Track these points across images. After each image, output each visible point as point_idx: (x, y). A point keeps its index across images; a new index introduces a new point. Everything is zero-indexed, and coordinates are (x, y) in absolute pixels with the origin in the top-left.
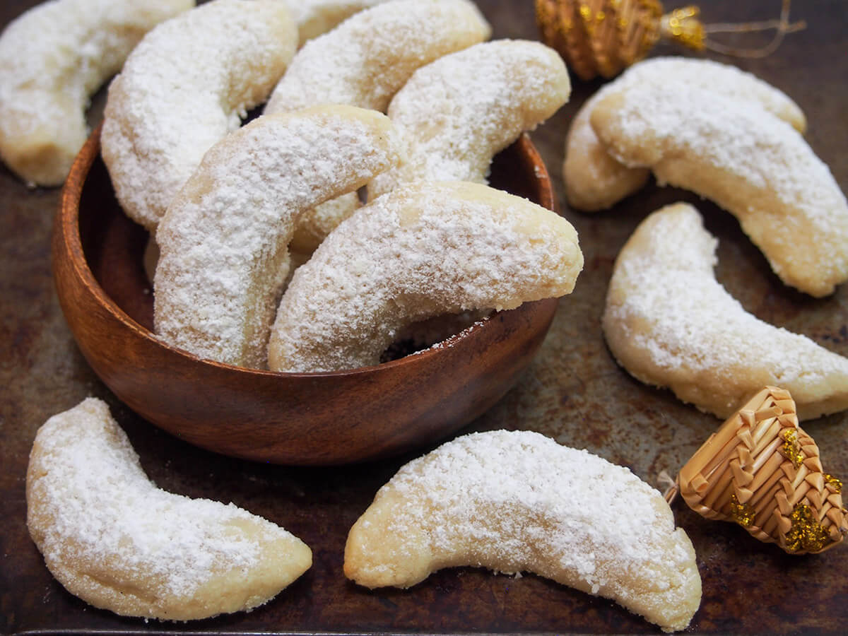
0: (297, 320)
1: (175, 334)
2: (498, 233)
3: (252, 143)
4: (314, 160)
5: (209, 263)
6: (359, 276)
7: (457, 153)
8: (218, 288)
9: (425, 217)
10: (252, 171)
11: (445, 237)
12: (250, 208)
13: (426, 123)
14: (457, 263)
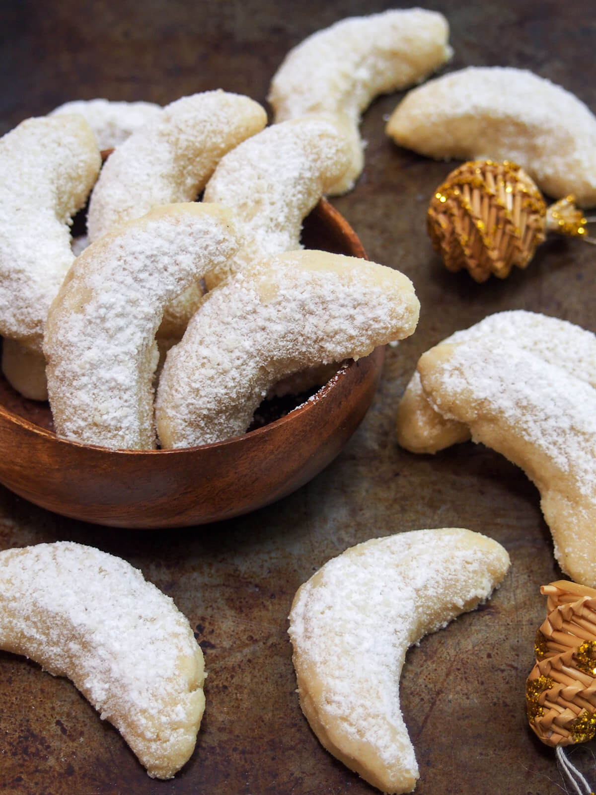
0: (183, 398)
1: (81, 432)
2: (349, 296)
3: (118, 250)
4: (175, 256)
5: (101, 363)
6: (231, 352)
7: (277, 225)
8: (113, 384)
9: (282, 292)
10: (124, 276)
11: (302, 306)
12: (129, 308)
13: (245, 204)
14: (316, 327)
